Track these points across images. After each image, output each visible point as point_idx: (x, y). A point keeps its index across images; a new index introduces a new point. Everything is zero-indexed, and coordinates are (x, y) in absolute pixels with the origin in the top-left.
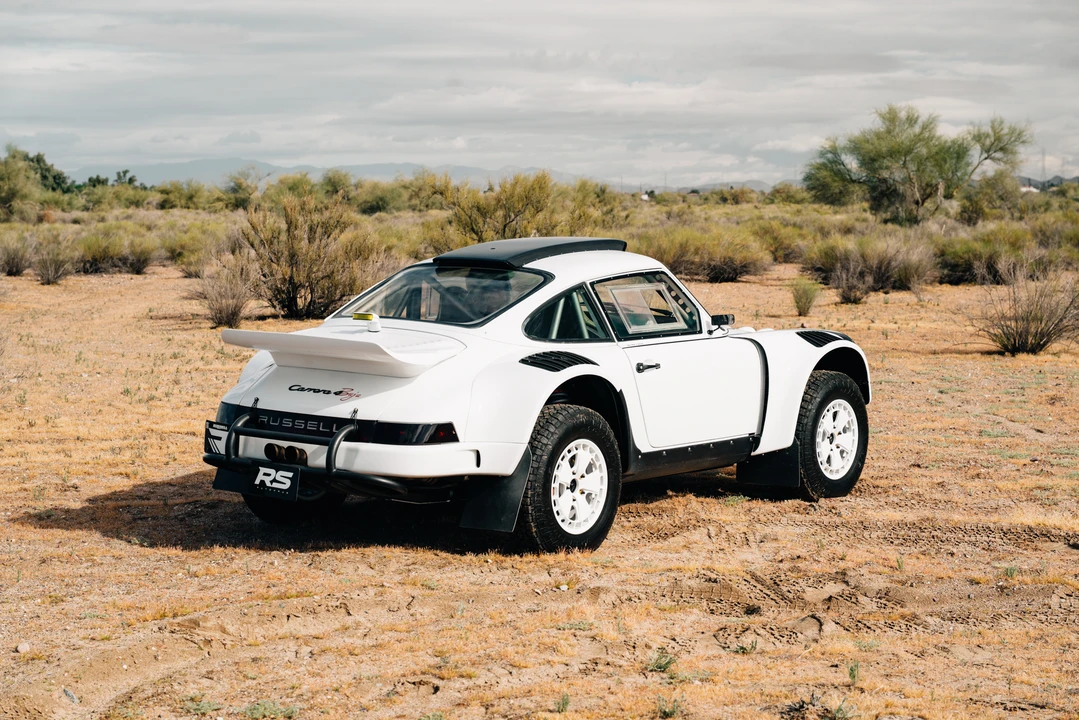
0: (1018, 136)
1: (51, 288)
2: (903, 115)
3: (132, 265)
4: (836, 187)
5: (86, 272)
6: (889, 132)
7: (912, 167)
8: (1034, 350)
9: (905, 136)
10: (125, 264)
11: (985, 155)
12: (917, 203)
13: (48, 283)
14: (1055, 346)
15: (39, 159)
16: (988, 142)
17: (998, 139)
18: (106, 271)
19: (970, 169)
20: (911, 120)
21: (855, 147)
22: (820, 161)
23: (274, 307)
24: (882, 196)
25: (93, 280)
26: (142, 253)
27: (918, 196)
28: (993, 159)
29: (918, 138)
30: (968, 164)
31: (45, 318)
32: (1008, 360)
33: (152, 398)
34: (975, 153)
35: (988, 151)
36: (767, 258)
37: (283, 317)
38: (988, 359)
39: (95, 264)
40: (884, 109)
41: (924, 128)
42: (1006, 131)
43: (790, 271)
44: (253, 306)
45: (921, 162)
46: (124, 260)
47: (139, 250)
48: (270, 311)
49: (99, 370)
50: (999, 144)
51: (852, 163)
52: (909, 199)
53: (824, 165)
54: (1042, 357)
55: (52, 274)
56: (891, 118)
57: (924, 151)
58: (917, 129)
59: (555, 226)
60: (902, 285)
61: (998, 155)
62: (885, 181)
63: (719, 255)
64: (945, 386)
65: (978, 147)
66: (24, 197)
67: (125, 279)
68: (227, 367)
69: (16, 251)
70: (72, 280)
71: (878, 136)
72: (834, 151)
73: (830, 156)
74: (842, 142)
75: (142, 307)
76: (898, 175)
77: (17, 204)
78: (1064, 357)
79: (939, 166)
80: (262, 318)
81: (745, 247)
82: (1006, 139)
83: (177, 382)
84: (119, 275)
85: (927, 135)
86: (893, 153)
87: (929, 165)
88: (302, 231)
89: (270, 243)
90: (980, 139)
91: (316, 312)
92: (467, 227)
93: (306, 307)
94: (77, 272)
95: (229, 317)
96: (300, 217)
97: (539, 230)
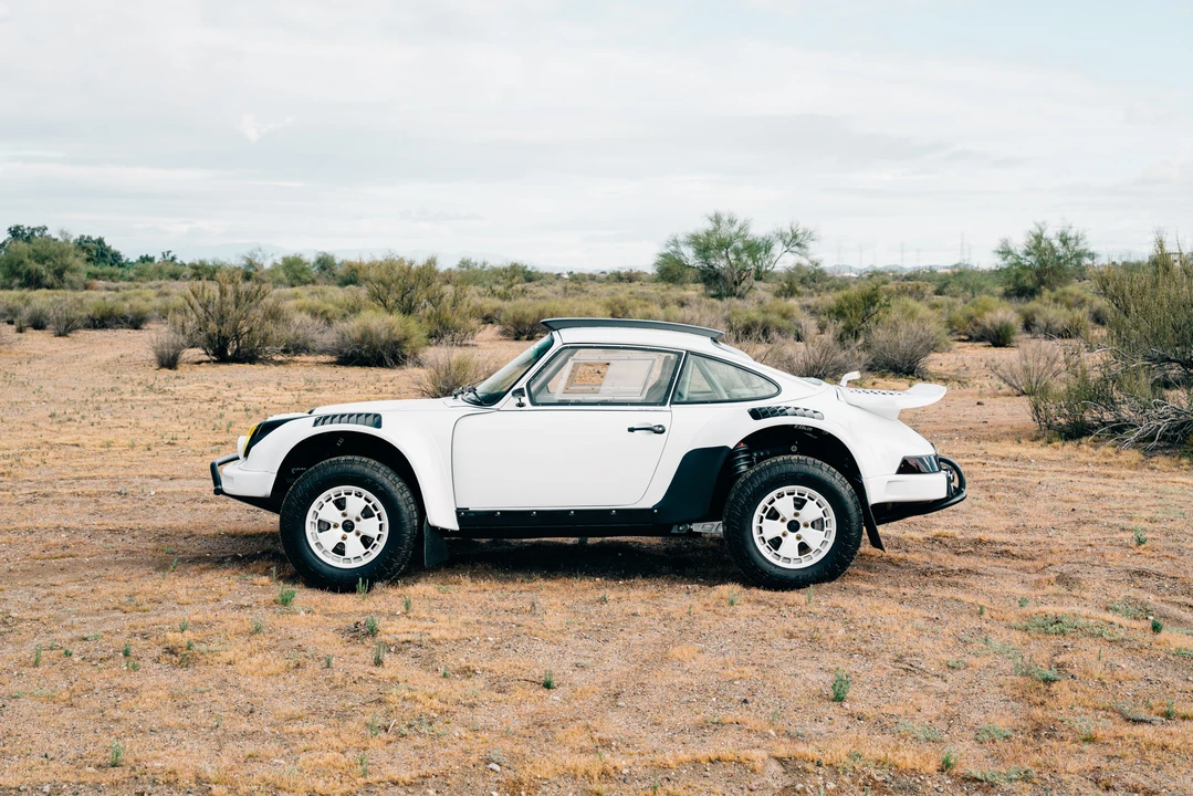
0: (809, 235)
1: (61, 339)
2: (725, 218)
3: (131, 322)
4: (676, 270)
5: (95, 327)
6: (715, 231)
7: (732, 256)
9: (726, 231)
10: (126, 321)
11: (786, 249)
12: (735, 283)
13: (60, 335)
15: (100, 241)
16: (788, 239)
17: (795, 236)
18: (112, 328)
19: (774, 259)
20: (732, 222)
21: (692, 241)
22: (666, 251)
23: (207, 354)
24: (710, 278)
25: (98, 333)
26: (139, 313)
27: (736, 278)
28: (792, 252)
29: (737, 235)
30: (773, 255)
31: (38, 361)
33: (70, 420)
34: (778, 248)
35: (788, 246)
37: (215, 362)
39: (104, 321)
40: (712, 214)
41: (740, 229)
42: (800, 231)
44: (196, 353)
45: (737, 252)
46: (125, 318)
47: (136, 311)
48: (206, 358)
49: (46, 399)
50: (795, 241)
51: (689, 255)
52: (729, 280)
53: (668, 254)
55: (66, 328)
56: (717, 220)
57: (740, 245)
58: (735, 229)
59: (442, 296)
61: (796, 249)
62: (712, 267)
65: (781, 243)
66: (73, 271)
67: (124, 333)
68: (145, 398)
69: (41, 311)
70: (82, 332)
71: (708, 234)
72: (676, 243)
73: (673, 248)
74: (681, 238)
76: (722, 263)
77: (67, 275)
79: (752, 256)
80: (199, 363)
82: (801, 237)
83: (98, 409)
84: (121, 330)
85: (742, 233)
86: (723, 245)
87: (744, 257)
88: (230, 297)
89: (205, 307)
90: (781, 236)
91: (240, 358)
92: (375, 296)
93: (233, 355)
94: (87, 327)
95: (169, 362)
96: (230, 288)
97: (429, 300)
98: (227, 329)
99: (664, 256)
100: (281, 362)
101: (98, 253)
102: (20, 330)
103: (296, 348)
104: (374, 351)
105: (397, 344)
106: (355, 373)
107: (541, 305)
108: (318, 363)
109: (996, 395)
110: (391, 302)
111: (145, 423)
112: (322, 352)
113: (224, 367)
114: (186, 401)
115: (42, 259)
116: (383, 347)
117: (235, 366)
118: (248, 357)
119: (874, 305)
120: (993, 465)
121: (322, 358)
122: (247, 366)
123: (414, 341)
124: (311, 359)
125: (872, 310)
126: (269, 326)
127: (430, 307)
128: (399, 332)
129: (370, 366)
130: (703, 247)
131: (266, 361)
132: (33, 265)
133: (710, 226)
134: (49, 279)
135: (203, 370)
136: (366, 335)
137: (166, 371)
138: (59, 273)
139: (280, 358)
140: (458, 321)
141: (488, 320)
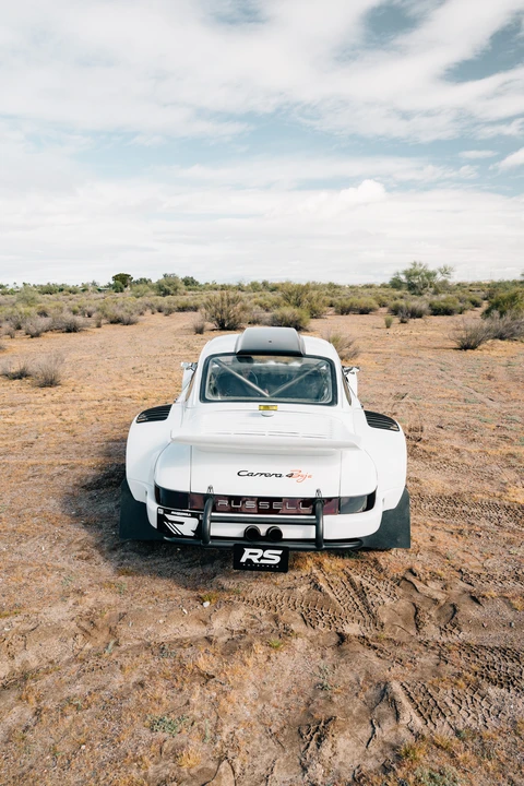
0: (451, 269)
2: (418, 264)
3: (194, 309)
4: (399, 284)
5: (180, 311)
6: (414, 268)
7: (420, 278)
8: (473, 348)
9: (419, 269)
10: (192, 309)
11: (442, 275)
12: (422, 289)
14: (480, 347)
15: (192, 278)
16: (443, 271)
18: (186, 311)
19: (437, 279)
20: (420, 265)
21: (405, 273)
23: (217, 326)
24: (411, 287)
25: (181, 313)
27: (422, 287)
28: (444, 276)
29: (423, 270)
30: (437, 277)
32: (463, 353)
34: (439, 274)
35: (442, 273)
36: (377, 306)
37: (219, 330)
38: (455, 352)
39: (183, 309)
40: (413, 262)
41: (424, 267)
42: (449, 268)
43: (384, 310)
47: (196, 305)
48: (216, 328)
50: (445, 271)
51: (403, 277)
52: (419, 288)
53: (395, 278)
54: (476, 352)
55: (169, 312)
56: (415, 264)
57: (424, 273)
58: (422, 267)
59: (312, 297)
60: (420, 316)
61: (446, 275)
62: (412, 283)
63: (363, 306)
64: (443, 367)
65: (440, 272)
67: (190, 314)
69: (163, 305)
71: (411, 270)
72: (398, 274)
73: (397, 276)
74: (400, 271)
75: (180, 326)
76: (417, 281)
77: (178, 290)
78: (486, 352)
79: (429, 278)
80: (213, 330)
81: (371, 303)
82: (448, 270)
84: (189, 312)
85: (425, 269)
86: (416, 274)
87: (426, 278)
88: (226, 301)
89: (215, 306)
90: (440, 270)
91: (229, 329)
92: (286, 298)
93: (227, 327)
94: (177, 312)
95: (200, 331)
96: (225, 297)
97: (307, 299)
98: (224, 316)
99: (393, 278)
101: (189, 282)
102: (153, 314)
103: (254, 322)
105: (297, 321)
107: (351, 300)
110: (292, 301)
113: (223, 332)
115: (170, 285)
117: (228, 332)
118: (233, 328)
122: (233, 332)
123: (305, 320)
126: (242, 314)
127: (308, 303)
128: (298, 316)
130: (409, 275)
131: (240, 329)
132: (167, 287)
133: (412, 267)
134: (172, 292)
135: (214, 334)
136: (284, 317)
137: (199, 335)
138: (175, 290)
140: (319, 308)
141: (331, 306)
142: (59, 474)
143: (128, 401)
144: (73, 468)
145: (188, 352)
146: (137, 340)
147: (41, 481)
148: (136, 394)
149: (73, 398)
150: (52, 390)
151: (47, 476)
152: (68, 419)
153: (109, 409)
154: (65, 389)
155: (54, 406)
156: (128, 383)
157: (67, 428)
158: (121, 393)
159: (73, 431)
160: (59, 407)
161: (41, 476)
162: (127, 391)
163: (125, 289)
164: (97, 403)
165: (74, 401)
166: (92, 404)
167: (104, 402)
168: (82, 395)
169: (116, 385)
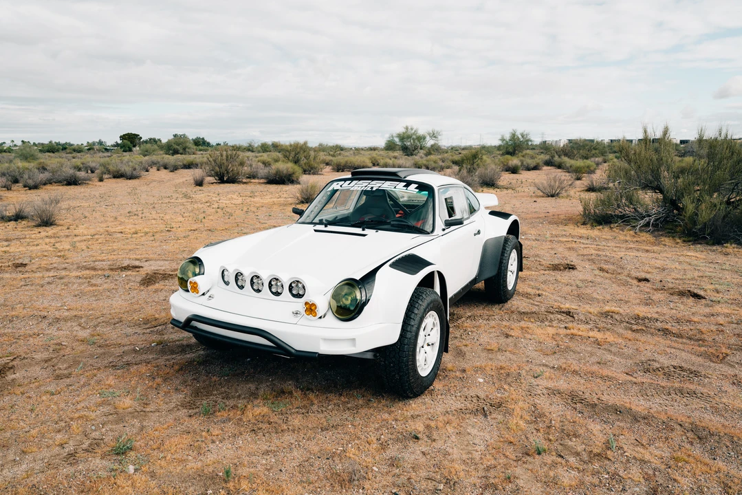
0: (438, 133)
2: (410, 128)
4: (393, 146)
5: (187, 168)
6: (406, 132)
7: (412, 141)
9: (410, 132)
12: (413, 150)
15: (203, 139)
16: (431, 135)
17: (434, 134)
20: (412, 129)
21: (399, 136)
24: (404, 149)
28: (432, 139)
29: (414, 134)
30: (426, 141)
34: (428, 138)
35: (431, 137)
36: (371, 165)
37: (219, 183)
39: (188, 166)
40: (405, 126)
41: (415, 131)
42: (436, 132)
44: (211, 179)
45: (414, 139)
48: (216, 181)
50: (434, 135)
51: (397, 140)
52: (411, 149)
53: (390, 140)
55: (175, 168)
56: (407, 128)
57: (414, 137)
58: (413, 131)
59: (310, 156)
61: (434, 138)
62: (405, 145)
63: (357, 164)
65: (429, 136)
66: (189, 148)
71: (403, 133)
72: (392, 136)
73: (391, 138)
74: (394, 135)
75: (183, 180)
76: (409, 144)
77: (187, 150)
79: (419, 141)
80: (212, 183)
81: (364, 162)
82: (436, 134)
85: (416, 133)
86: (409, 137)
87: (416, 141)
88: (224, 157)
89: (215, 161)
90: (429, 134)
91: (228, 182)
92: (285, 156)
93: (227, 179)
94: (182, 168)
95: (199, 183)
96: (224, 153)
97: (305, 157)
98: (223, 170)
99: (388, 141)
100: (245, 183)
101: (200, 143)
102: (158, 170)
103: (252, 176)
104: (281, 177)
105: (290, 175)
106: (273, 188)
107: (346, 159)
108: (259, 183)
109: (537, 197)
110: (291, 158)
111: (167, 217)
112: (262, 178)
113: (222, 185)
114: (196, 202)
116: (285, 177)
117: (226, 185)
118: (232, 180)
119: (476, 158)
120: (580, 243)
121: (262, 181)
122: (231, 185)
123: (297, 174)
124: (257, 181)
125: (475, 161)
126: (240, 168)
127: (305, 161)
128: (291, 170)
129: (279, 184)
130: (402, 138)
131: (239, 182)
132: (177, 147)
133: (404, 130)
134: (181, 151)
135: (212, 187)
136: (278, 172)
137: (198, 188)
138: (184, 149)
139: (244, 180)
140: (316, 165)
141: (327, 164)
142: (49, 283)
143: (119, 235)
144: (61, 278)
145: (184, 200)
146: (137, 191)
147: (33, 288)
148: (127, 230)
149: (66, 234)
150: (47, 229)
151: (38, 284)
152: (61, 248)
153: (100, 241)
154: (60, 228)
155: (47, 240)
156: (121, 223)
157: (59, 254)
158: (113, 230)
159: (63, 256)
160: (53, 240)
161: (32, 285)
162: (119, 228)
163: (134, 149)
164: (90, 237)
165: (67, 236)
166: (84, 238)
167: (96, 236)
168: (76, 232)
169: (110, 224)
